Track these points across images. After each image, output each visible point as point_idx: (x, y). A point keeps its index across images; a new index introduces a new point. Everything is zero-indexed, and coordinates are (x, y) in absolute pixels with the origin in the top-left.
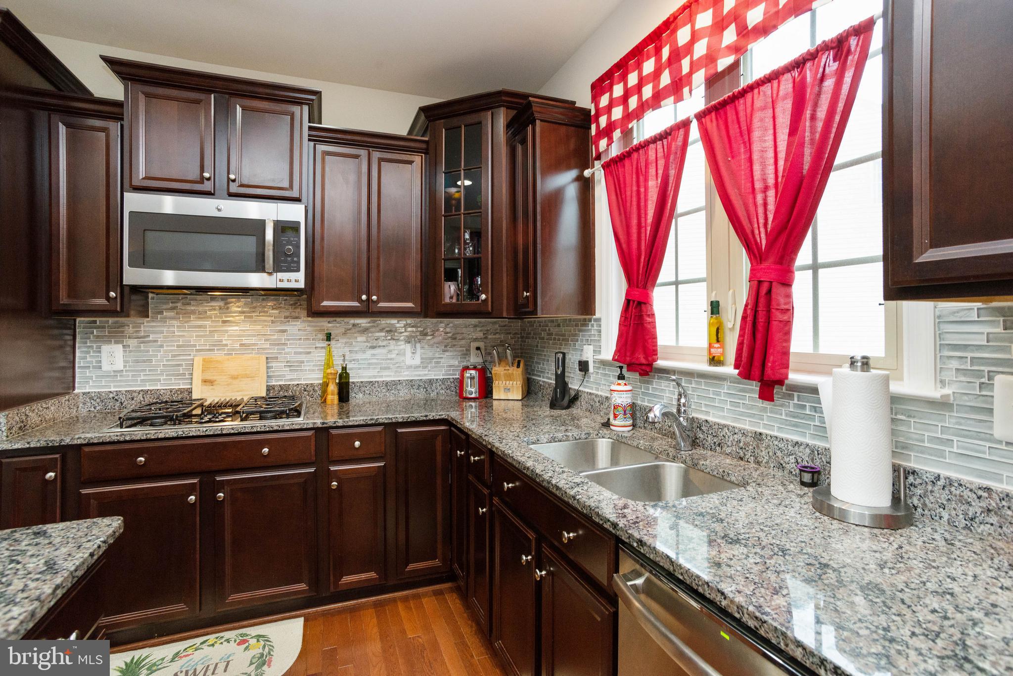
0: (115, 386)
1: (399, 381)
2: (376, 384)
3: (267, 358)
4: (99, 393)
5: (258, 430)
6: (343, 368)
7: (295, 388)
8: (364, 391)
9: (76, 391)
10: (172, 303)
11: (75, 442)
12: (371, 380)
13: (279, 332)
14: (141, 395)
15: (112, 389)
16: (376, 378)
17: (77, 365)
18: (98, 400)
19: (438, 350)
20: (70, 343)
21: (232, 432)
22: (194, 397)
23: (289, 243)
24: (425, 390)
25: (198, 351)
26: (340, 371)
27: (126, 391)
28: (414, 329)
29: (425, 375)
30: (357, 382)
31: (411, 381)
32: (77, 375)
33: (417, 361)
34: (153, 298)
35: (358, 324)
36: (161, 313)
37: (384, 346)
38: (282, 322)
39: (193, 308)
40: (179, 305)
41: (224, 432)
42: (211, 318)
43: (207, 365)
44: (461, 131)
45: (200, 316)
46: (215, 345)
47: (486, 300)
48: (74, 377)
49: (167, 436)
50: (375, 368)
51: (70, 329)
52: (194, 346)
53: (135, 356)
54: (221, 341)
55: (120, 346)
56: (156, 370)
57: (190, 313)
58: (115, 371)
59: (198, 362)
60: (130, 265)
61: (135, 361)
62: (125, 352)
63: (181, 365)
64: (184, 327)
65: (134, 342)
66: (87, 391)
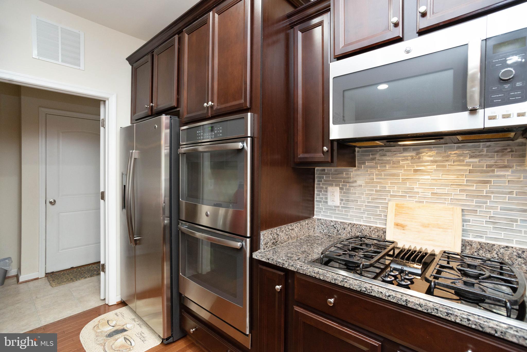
0: (335, 217)
3: (463, 210)
4: (325, 220)
9: (315, 217)
10: (372, 154)
13: (480, 183)
14: (349, 227)
15: (333, 219)
17: (315, 199)
18: (325, 226)
20: (312, 184)
22: (387, 238)
25: (392, 196)
27: (341, 222)
32: (315, 206)
34: (358, 151)
36: (365, 163)
38: (483, 172)
39: (388, 159)
40: (377, 157)
42: (404, 167)
43: (399, 210)
45: (394, 165)
46: (407, 192)
48: (313, 207)
51: (312, 174)
52: (389, 191)
53: (348, 197)
54: (413, 189)
55: (338, 188)
56: (360, 209)
57: (386, 163)
58: (335, 206)
59: (392, 205)
60: (334, 123)
61: (348, 201)
62: (341, 192)
63: (378, 207)
64: (381, 175)
65: (346, 185)
66: (320, 218)
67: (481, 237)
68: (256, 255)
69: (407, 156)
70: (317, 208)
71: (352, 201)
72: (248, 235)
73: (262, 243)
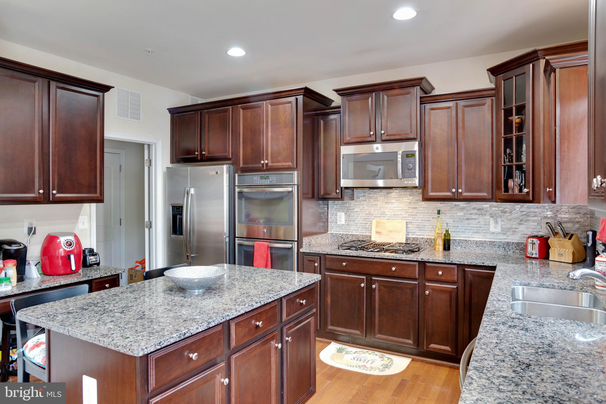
0: (342, 232)
1: (485, 241)
2: (470, 242)
3: (407, 222)
4: (336, 234)
5: (391, 258)
6: (446, 230)
7: (421, 240)
8: (461, 246)
9: (329, 232)
10: (363, 193)
11: (323, 253)
12: (466, 239)
13: (413, 208)
14: (351, 236)
15: (341, 233)
16: (469, 238)
17: (329, 221)
18: (336, 237)
19: (515, 223)
20: (327, 211)
21: (379, 257)
22: (372, 240)
23: (410, 163)
24: (504, 249)
25: (374, 217)
26: (445, 232)
27: (346, 234)
28: (497, 209)
29: (505, 239)
30: (457, 240)
31: (494, 242)
32: (329, 225)
33: (499, 230)
34: (356, 191)
35: (458, 205)
36: (359, 198)
37: (476, 219)
38: (414, 203)
39: (372, 196)
40: (366, 194)
41: (376, 257)
42: (380, 201)
43: (378, 224)
44: (513, 80)
45: (375, 199)
46: (381, 214)
47: (528, 193)
48: (328, 226)
49: (353, 255)
50: (469, 232)
51: (327, 205)
52: (373, 214)
53: (349, 218)
54: (385, 212)
55: (344, 213)
56: (357, 225)
57: (371, 198)
58: (342, 225)
59: (374, 222)
60: (343, 179)
61: (349, 221)
62: (345, 216)
63: (367, 223)
64: (368, 205)
65: (349, 211)
66: (332, 232)
67: (414, 235)
68: (301, 250)
69: (382, 195)
70: (330, 227)
71: (353, 221)
72: (296, 240)
73: (304, 244)
